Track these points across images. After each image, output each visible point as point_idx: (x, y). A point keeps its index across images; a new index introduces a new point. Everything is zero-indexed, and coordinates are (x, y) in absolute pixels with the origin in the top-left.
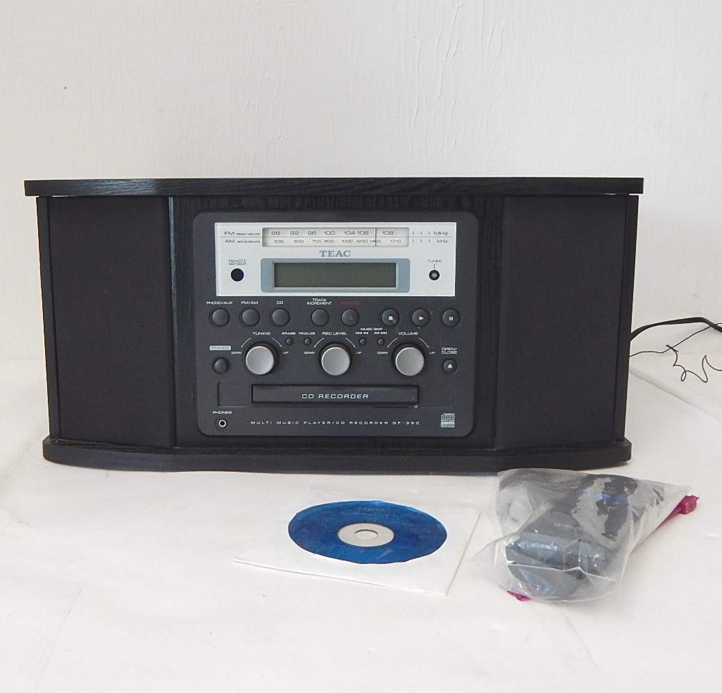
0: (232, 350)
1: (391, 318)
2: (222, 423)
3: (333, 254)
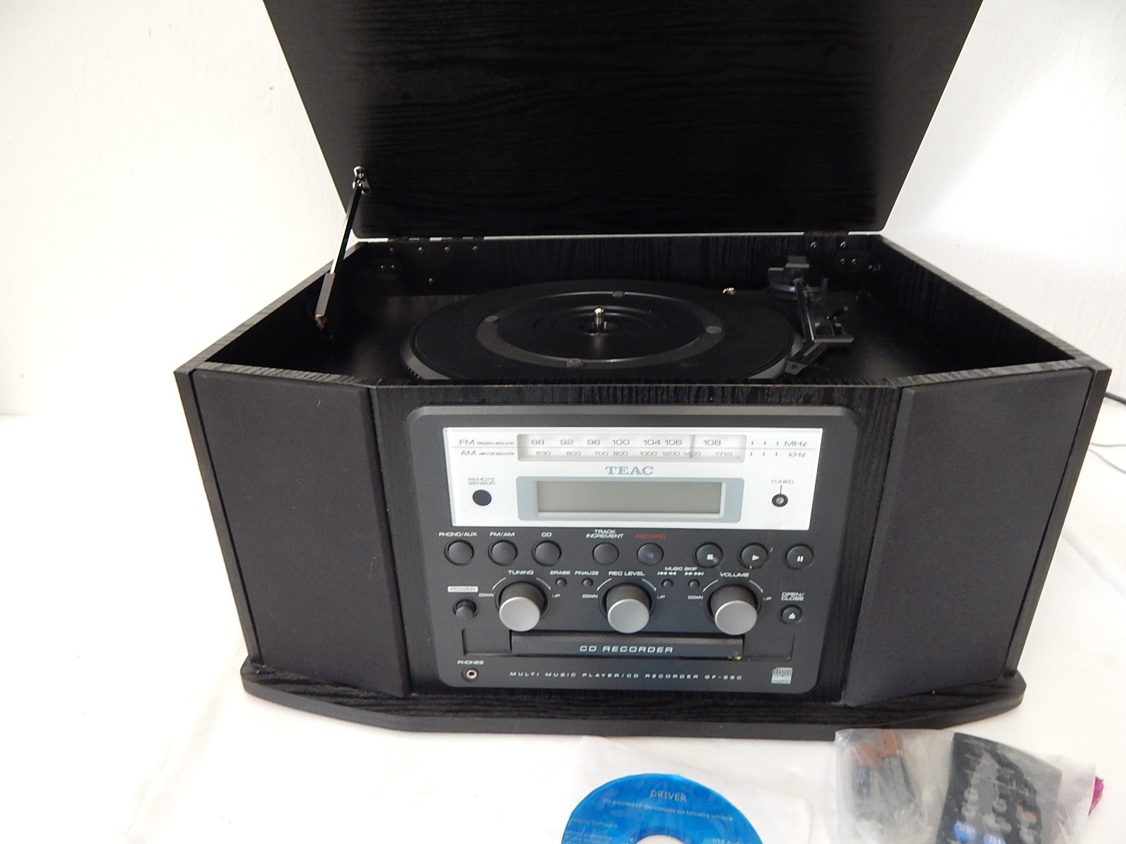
0: (480, 591)
1: (710, 557)
2: (471, 674)
3: (626, 471)
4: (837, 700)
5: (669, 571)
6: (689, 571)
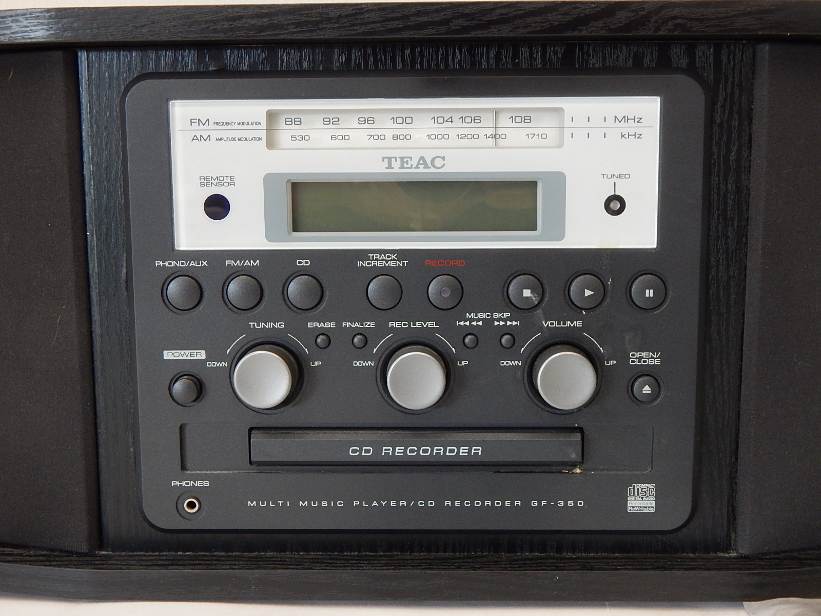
0: (209, 357)
1: (527, 293)
2: (192, 505)
3: (410, 163)
4: (727, 549)
5: (472, 320)
6: (499, 320)
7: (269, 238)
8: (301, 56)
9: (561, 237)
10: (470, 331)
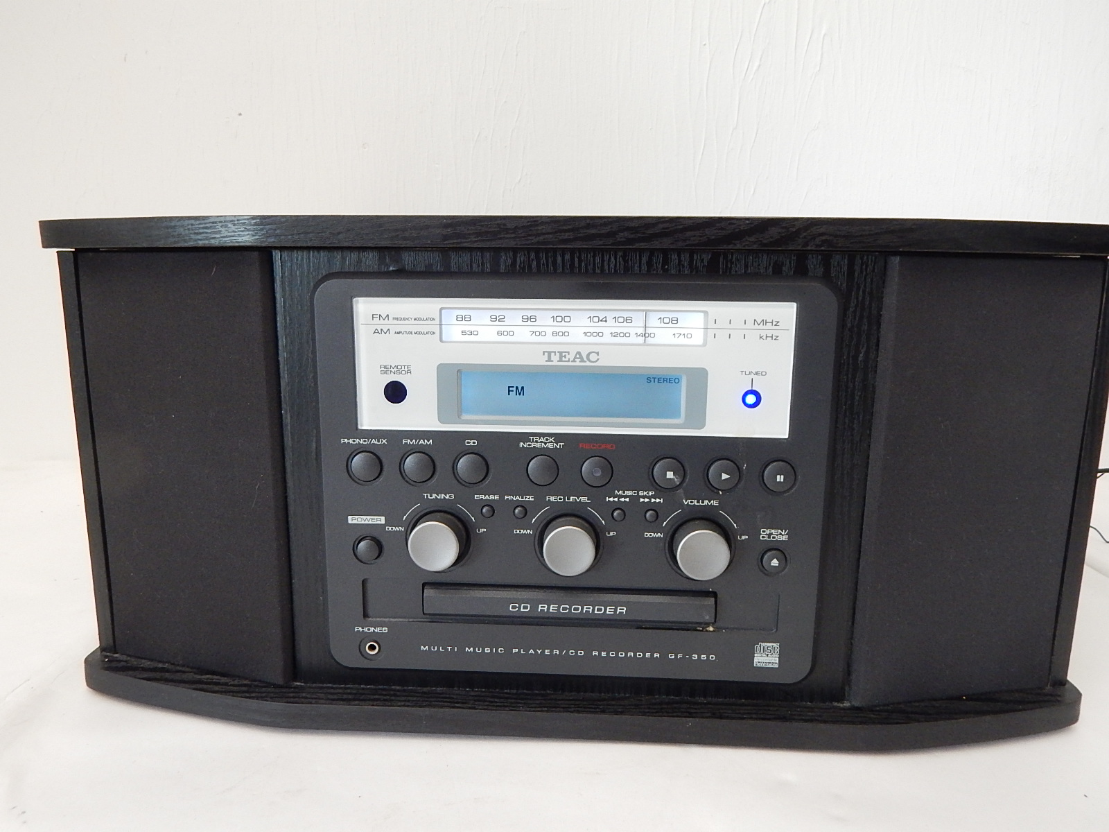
0: (387, 524)
1: (670, 475)
2: (372, 648)
3: (568, 357)
4: (841, 700)
5: (620, 497)
6: (644, 497)
7: (441, 420)
8: (471, 260)
9: (702, 425)
10: (618, 507)
